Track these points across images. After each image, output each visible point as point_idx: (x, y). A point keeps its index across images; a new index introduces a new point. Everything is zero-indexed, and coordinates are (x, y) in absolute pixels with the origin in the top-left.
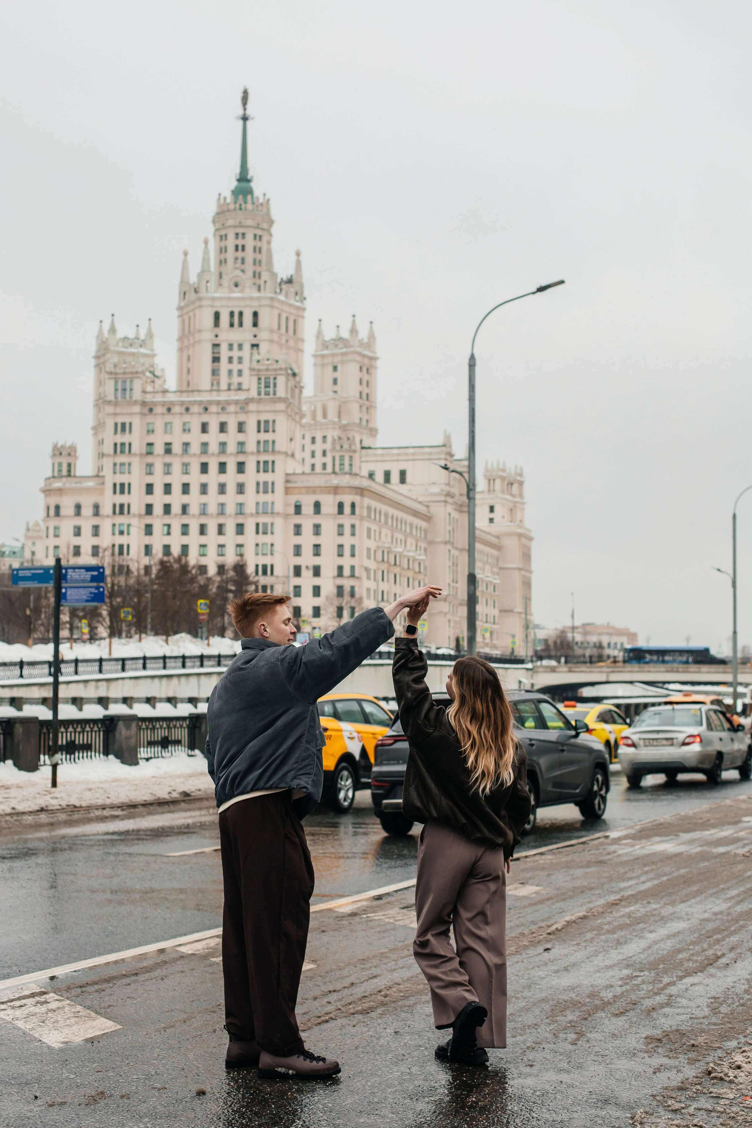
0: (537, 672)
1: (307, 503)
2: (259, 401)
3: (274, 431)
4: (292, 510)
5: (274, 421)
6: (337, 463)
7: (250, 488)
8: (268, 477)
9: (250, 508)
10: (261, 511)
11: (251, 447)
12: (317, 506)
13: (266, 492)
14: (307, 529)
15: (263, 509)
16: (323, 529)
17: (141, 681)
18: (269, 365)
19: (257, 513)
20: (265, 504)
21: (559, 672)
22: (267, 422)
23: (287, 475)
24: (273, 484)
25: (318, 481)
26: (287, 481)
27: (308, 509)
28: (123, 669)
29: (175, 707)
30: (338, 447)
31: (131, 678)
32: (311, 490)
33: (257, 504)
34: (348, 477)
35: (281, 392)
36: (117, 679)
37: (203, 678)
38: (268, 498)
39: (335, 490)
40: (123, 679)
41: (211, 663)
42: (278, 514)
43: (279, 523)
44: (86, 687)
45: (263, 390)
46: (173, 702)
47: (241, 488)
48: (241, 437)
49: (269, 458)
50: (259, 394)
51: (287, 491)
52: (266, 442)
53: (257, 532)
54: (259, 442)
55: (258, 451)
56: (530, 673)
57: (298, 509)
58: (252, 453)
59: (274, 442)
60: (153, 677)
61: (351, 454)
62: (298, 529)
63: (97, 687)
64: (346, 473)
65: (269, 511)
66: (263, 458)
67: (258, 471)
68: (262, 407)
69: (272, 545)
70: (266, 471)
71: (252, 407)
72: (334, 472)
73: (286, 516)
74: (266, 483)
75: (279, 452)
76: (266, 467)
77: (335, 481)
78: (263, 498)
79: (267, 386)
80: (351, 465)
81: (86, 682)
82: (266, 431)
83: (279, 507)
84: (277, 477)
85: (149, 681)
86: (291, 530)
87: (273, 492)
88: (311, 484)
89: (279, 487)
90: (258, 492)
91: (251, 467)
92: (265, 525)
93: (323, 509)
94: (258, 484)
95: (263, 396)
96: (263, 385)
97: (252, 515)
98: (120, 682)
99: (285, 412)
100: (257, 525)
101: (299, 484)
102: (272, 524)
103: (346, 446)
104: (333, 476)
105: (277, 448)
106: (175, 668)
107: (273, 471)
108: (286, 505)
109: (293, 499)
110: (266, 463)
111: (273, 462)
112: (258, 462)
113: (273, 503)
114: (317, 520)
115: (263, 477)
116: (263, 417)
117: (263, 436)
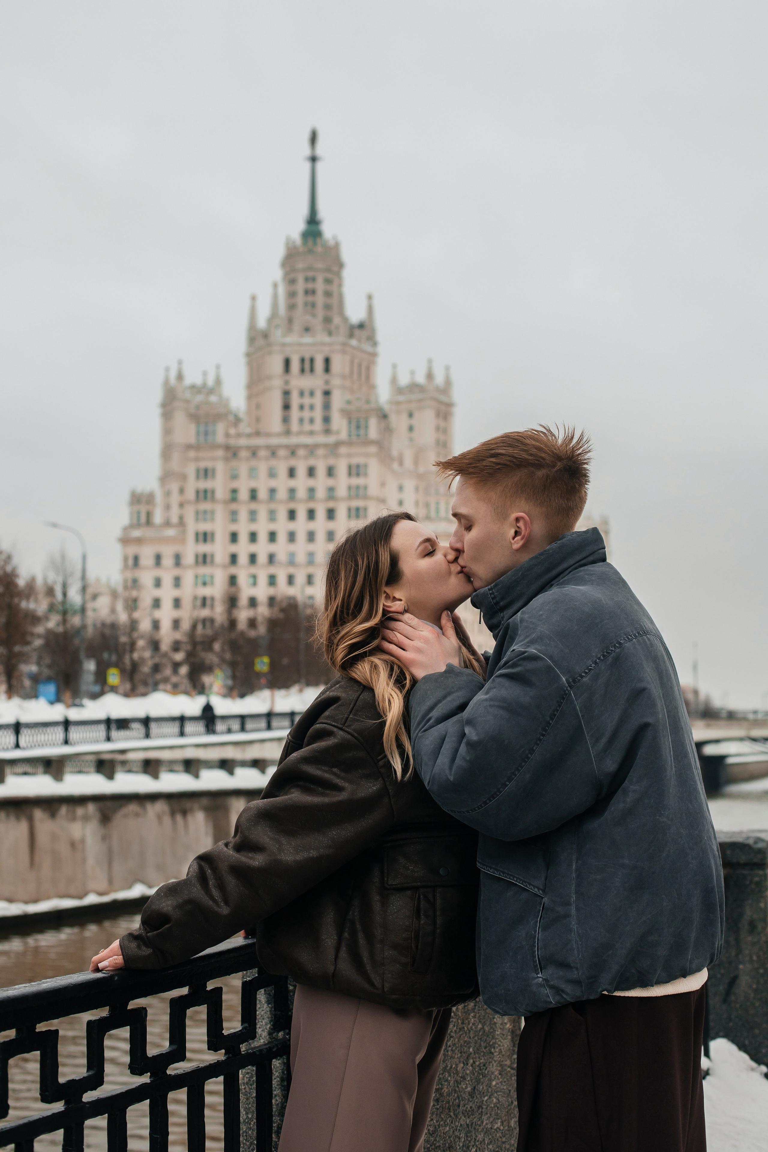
2: (349, 443)
3: (366, 475)
5: (366, 465)
11: (342, 491)
18: (359, 406)
22: (358, 466)
35: (373, 433)
45: (354, 432)
47: (331, 536)
48: (330, 482)
49: (361, 503)
50: (350, 435)
52: (358, 487)
54: (350, 487)
55: (350, 498)
58: (343, 499)
59: (366, 487)
66: (355, 503)
68: (353, 450)
70: (358, 517)
71: (343, 450)
75: (371, 498)
76: (357, 513)
79: (358, 427)
82: (358, 475)
91: (341, 513)
95: (354, 438)
96: (353, 425)
99: (378, 455)
105: (370, 492)
107: (365, 517)
110: (358, 509)
111: (366, 508)
112: (350, 508)
115: (355, 524)
116: (355, 461)
117: (355, 481)
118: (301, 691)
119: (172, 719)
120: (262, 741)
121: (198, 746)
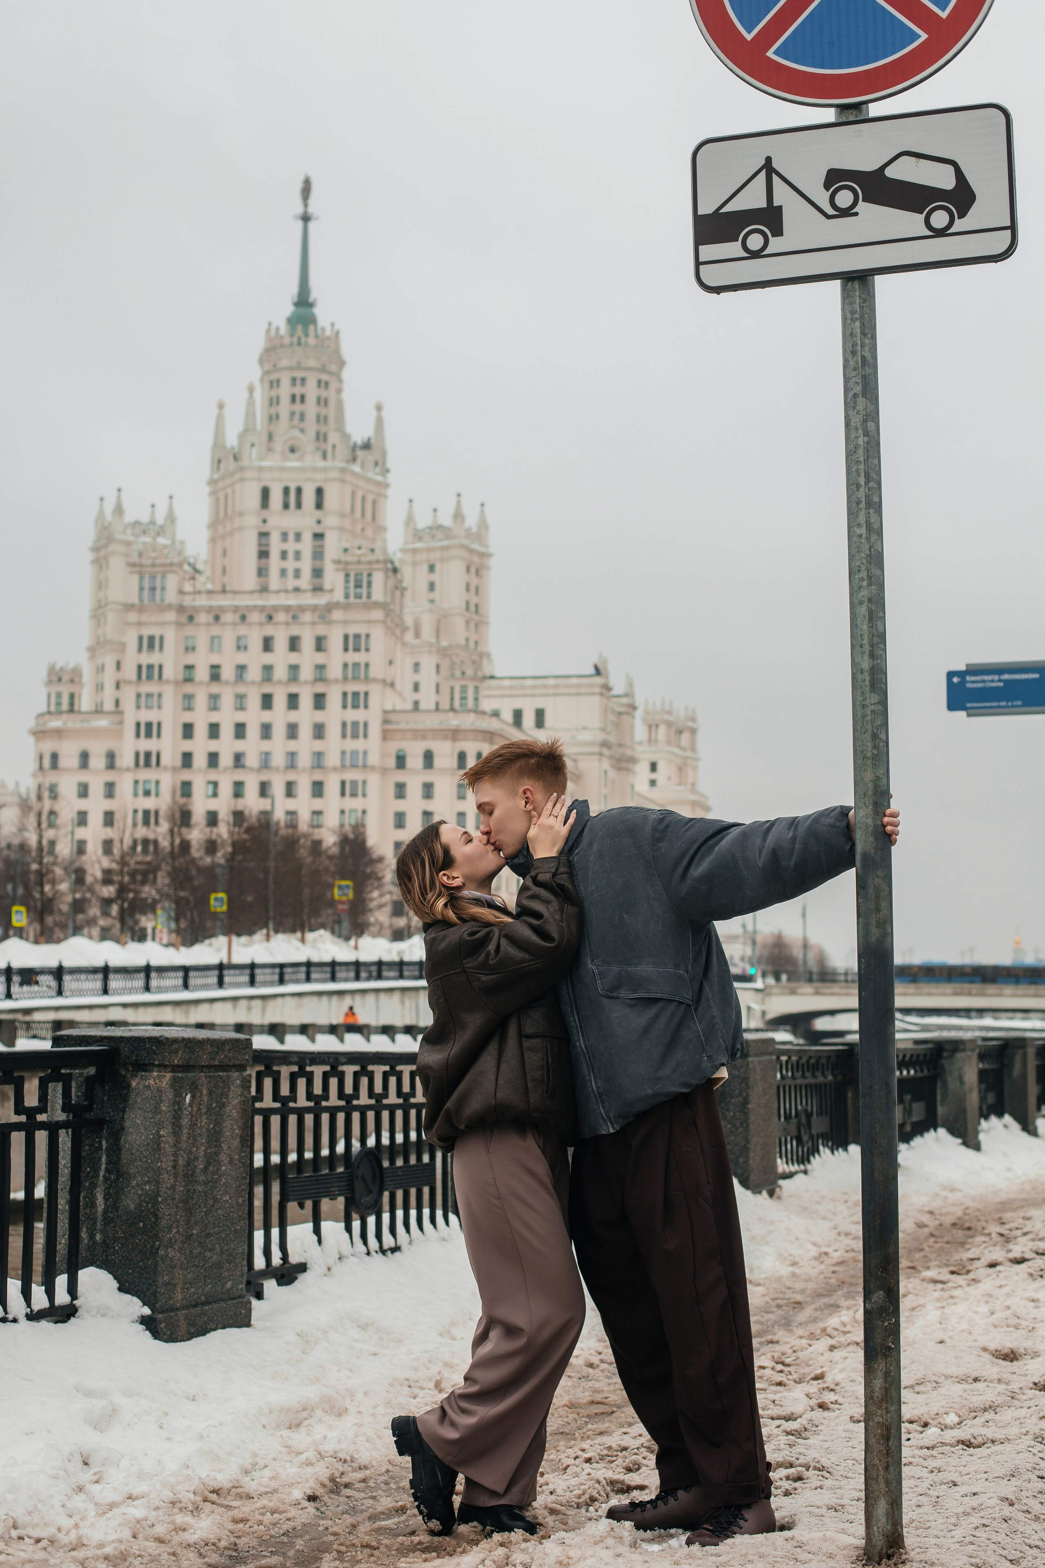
0: (769, 994)
1: (415, 752)
2: (347, 607)
3: (367, 650)
4: (392, 762)
5: (368, 636)
6: (457, 696)
7: (333, 731)
8: (359, 715)
9: (333, 759)
10: (348, 763)
11: (335, 671)
12: (428, 758)
13: (355, 736)
14: (414, 790)
15: (352, 761)
16: (437, 790)
17: (306, 1000)
18: (360, 556)
19: (343, 766)
20: (354, 753)
21: (802, 994)
22: (357, 637)
23: (386, 712)
24: (366, 725)
25: (433, 722)
26: (386, 721)
27: (415, 761)
28: (282, 981)
29: (368, 1040)
30: (458, 674)
31: (293, 995)
32: (421, 734)
33: (343, 753)
34: (472, 716)
35: (378, 593)
36: (275, 996)
37: (383, 996)
38: (358, 745)
39: (455, 734)
40: (283, 995)
41: (392, 974)
42: (373, 768)
43: (374, 781)
44: (235, 1007)
45: (352, 591)
46: (365, 1031)
47: (319, 731)
48: (320, 658)
49: (360, 688)
50: (347, 596)
51: (386, 735)
52: (356, 665)
53: (343, 794)
54: (345, 666)
55: (345, 679)
56: (760, 995)
57: (401, 761)
58: (336, 681)
59: (367, 665)
60: (320, 994)
61: (477, 684)
62: (400, 791)
63: (249, 1009)
64: (470, 711)
65: (361, 763)
66: (351, 688)
67: (345, 707)
68: (351, 616)
69: (364, 812)
70: (355, 706)
71: (337, 615)
72: (452, 709)
73: (384, 771)
74: (355, 724)
75: (375, 680)
76: (355, 700)
77: (454, 721)
78: (351, 745)
79: (358, 585)
80: (476, 699)
81: (235, 999)
82: (357, 649)
83: (374, 759)
84: (372, 716)
85: (315, 999)
86: (391, 790)
87: (365, 736)
88: (420, 726)
89: (375, 730)
90: (344, 736)
91: (334, 700)
92: (354, 783)
93: (437, 762)
94: (344, 725)
95: (352, 599)
96: (352, 584)
97: (335, 769)
98: (279, 1000)
99: (384, 622)
100: (343, 783)
101: (403, 726)
102: (364, 782)
103: (470, 672)
104: (451, 714)
105: (373, 673)
106: (346, 980)
107: (366, 707)
108: (384, 755)
109: (394, 747)
110: (356, 694)
111: (366, 694)
112: (345, 694)
113: (365, 753)
114: (428, 777)
115: (352, 715)
116: (352, 630)
117: (352, 657)
118: (268, 937)
119: (94, 971)
120: (212, 1001)
121: (125, 1005)
